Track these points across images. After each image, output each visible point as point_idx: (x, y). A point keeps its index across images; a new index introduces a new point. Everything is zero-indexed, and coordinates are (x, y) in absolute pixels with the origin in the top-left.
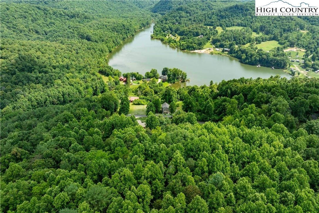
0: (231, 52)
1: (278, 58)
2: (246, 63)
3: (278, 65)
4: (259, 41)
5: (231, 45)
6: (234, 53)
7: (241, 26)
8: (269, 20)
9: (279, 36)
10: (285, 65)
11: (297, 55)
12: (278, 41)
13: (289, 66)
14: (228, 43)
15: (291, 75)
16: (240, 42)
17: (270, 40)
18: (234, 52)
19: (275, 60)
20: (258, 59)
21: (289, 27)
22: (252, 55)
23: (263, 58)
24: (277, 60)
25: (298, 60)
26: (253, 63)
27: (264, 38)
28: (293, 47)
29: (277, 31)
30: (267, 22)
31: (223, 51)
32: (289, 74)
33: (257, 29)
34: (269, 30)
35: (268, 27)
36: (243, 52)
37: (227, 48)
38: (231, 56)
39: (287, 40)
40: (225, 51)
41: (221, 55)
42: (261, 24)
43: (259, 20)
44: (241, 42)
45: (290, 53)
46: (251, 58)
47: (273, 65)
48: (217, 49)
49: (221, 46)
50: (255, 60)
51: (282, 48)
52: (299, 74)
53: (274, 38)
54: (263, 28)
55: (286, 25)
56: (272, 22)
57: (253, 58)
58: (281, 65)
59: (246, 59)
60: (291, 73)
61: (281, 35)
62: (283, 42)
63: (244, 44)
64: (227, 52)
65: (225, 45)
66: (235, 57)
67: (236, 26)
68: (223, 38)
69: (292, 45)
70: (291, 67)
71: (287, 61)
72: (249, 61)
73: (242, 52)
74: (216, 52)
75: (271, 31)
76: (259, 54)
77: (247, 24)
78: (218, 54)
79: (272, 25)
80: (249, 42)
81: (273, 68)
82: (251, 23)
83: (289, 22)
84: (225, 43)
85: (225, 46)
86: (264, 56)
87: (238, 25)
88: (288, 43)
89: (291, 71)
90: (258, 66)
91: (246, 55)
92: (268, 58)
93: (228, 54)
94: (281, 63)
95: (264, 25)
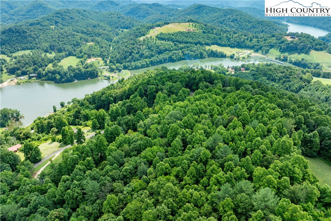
0: (39, 76)
1: (90, 69)
2: (63, 82)
3: (92, 75)
4: (59, 60)
5: (35, 70)
6: (43, 77)
7: (28, 49)
8: (54, 39)
9: (73, 51)
10: (97, 73)
11: (99, 63)
12: (75, 55)
13: (101, 74)
14: (30, 69)
15: (107, 80)
16: (41, 64)
17: (66, 57)
18: (43, 75)
19: (88, 72)
20: (73, 75)
21: (77, 42)
22: (66, 74)
23: (76, 73)
24: (90, 71)
25: (102, 67)
26: (69, 81)
27: (62, 56)
28: (91, 58)
29: (69, 47)
30: (53, 41)
31: (30, 78)
32: (105, 79)
33: (48, 49)
34: (61, 48)
35: (57, 45)
36: (54, 73)
37: (31, 73)
38: (42, 80)
39: (83, 54)
40: (32, 77)
41: (29, 82)
42: (49, 44)
43: (43, 40)
44: (43, 64)
45: (93, 63)
46: (65, 75)
47: (88, 77)
48: (22, 78)
49: (24, 73)
50: (71, 76)
51: (84, 61)
52: (113, 77)
53: (70, 54)
54: (52, 47)
55: (73, 40)
56: (59, 40)
57: (68, 75)
58: (94, 74)
59: (62, 78)
60: (106, 78)
61: (74, 50)
62: (80, 55)
63: (46, 66)
64: (35, 78)
65: (28, 71)
66: (46, 80)
67: (21, 50)
68: (21, 65)
69: (89, 57)
70: (102, 74)
71: (97, 70)
72: (65, 80)
73: (52, 73)
74: (23, 81)
75: (63, 49)
76: (71, 71)
77: (33, 46)
78: (26, 82)
79: (60, 42)
80: (50, 63)
81: (89, 79)
82: (36, 44)
83: (74, 38)
84: (27, 69)
85: (28, 73)
86: (77, 71)
87: (24, 49)
88: (86, 56)
89: (105, 77)
90: (75, 82)
91: (60, 75)
92: (81, 72)
93: (36, 79)
94: (93, 73)
95: (52, 44)
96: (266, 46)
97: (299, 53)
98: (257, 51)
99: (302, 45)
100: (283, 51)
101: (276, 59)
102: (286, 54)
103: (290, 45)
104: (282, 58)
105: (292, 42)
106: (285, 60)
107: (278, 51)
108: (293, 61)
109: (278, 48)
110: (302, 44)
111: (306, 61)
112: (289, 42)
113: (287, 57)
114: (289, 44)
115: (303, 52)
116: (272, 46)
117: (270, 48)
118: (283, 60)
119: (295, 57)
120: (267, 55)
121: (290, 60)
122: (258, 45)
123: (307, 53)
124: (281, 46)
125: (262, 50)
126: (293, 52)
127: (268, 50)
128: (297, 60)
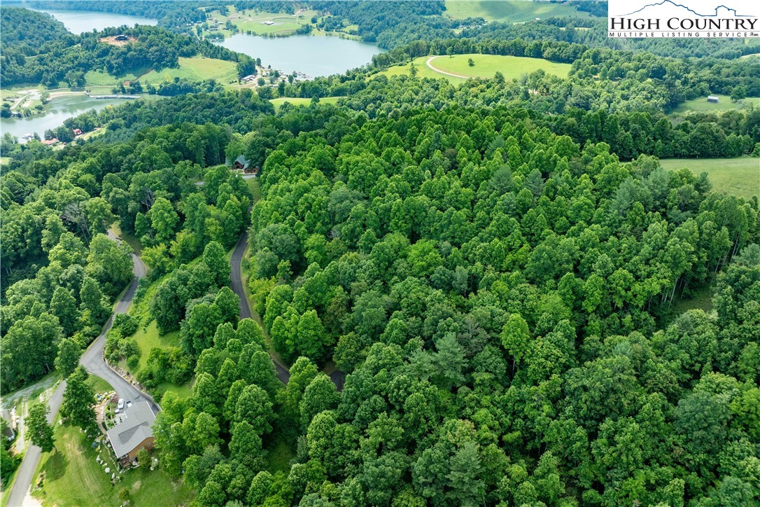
96: (68, 69)
97: (158, 69)
98: (53, 85)
99: (156, 51)
100: (118, 71)
101: (115, 92)
102: (130, 77)
103: (128, 55)
104: (127, 87)
105: (129, 49)
106: (137, 89)
107: (106, 74)
108: (158, 88)
109: (103, 68)
110: (155, 48)
111: (186, 80)
112: (125, 50)
113: (138, 83)
114: (124, 53)
115: (165, 66)
116: (87, 67)
117: (85, 71)
118: (133, 92)
119: (155, 78)
120: (86, 88)
121: (149, 87)
122: (47, 71)
123: (173, 65)
124: (108, 62)
125: (67, 81)
126: (143, 69)
127: (82, 77)
128: (166, 83)
